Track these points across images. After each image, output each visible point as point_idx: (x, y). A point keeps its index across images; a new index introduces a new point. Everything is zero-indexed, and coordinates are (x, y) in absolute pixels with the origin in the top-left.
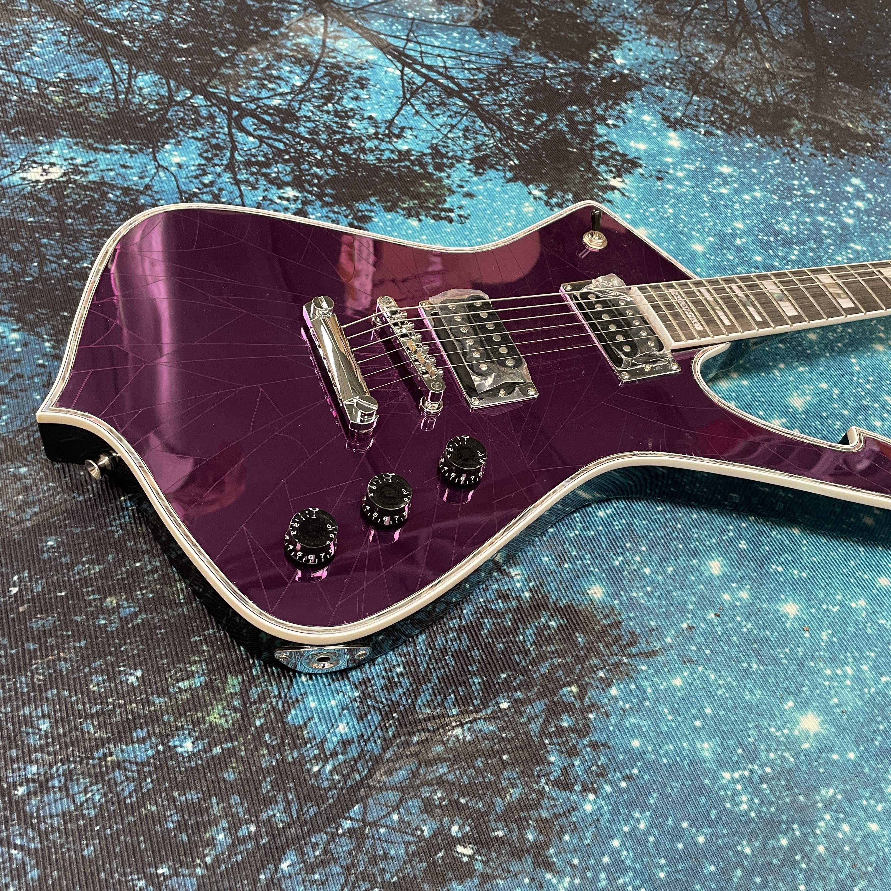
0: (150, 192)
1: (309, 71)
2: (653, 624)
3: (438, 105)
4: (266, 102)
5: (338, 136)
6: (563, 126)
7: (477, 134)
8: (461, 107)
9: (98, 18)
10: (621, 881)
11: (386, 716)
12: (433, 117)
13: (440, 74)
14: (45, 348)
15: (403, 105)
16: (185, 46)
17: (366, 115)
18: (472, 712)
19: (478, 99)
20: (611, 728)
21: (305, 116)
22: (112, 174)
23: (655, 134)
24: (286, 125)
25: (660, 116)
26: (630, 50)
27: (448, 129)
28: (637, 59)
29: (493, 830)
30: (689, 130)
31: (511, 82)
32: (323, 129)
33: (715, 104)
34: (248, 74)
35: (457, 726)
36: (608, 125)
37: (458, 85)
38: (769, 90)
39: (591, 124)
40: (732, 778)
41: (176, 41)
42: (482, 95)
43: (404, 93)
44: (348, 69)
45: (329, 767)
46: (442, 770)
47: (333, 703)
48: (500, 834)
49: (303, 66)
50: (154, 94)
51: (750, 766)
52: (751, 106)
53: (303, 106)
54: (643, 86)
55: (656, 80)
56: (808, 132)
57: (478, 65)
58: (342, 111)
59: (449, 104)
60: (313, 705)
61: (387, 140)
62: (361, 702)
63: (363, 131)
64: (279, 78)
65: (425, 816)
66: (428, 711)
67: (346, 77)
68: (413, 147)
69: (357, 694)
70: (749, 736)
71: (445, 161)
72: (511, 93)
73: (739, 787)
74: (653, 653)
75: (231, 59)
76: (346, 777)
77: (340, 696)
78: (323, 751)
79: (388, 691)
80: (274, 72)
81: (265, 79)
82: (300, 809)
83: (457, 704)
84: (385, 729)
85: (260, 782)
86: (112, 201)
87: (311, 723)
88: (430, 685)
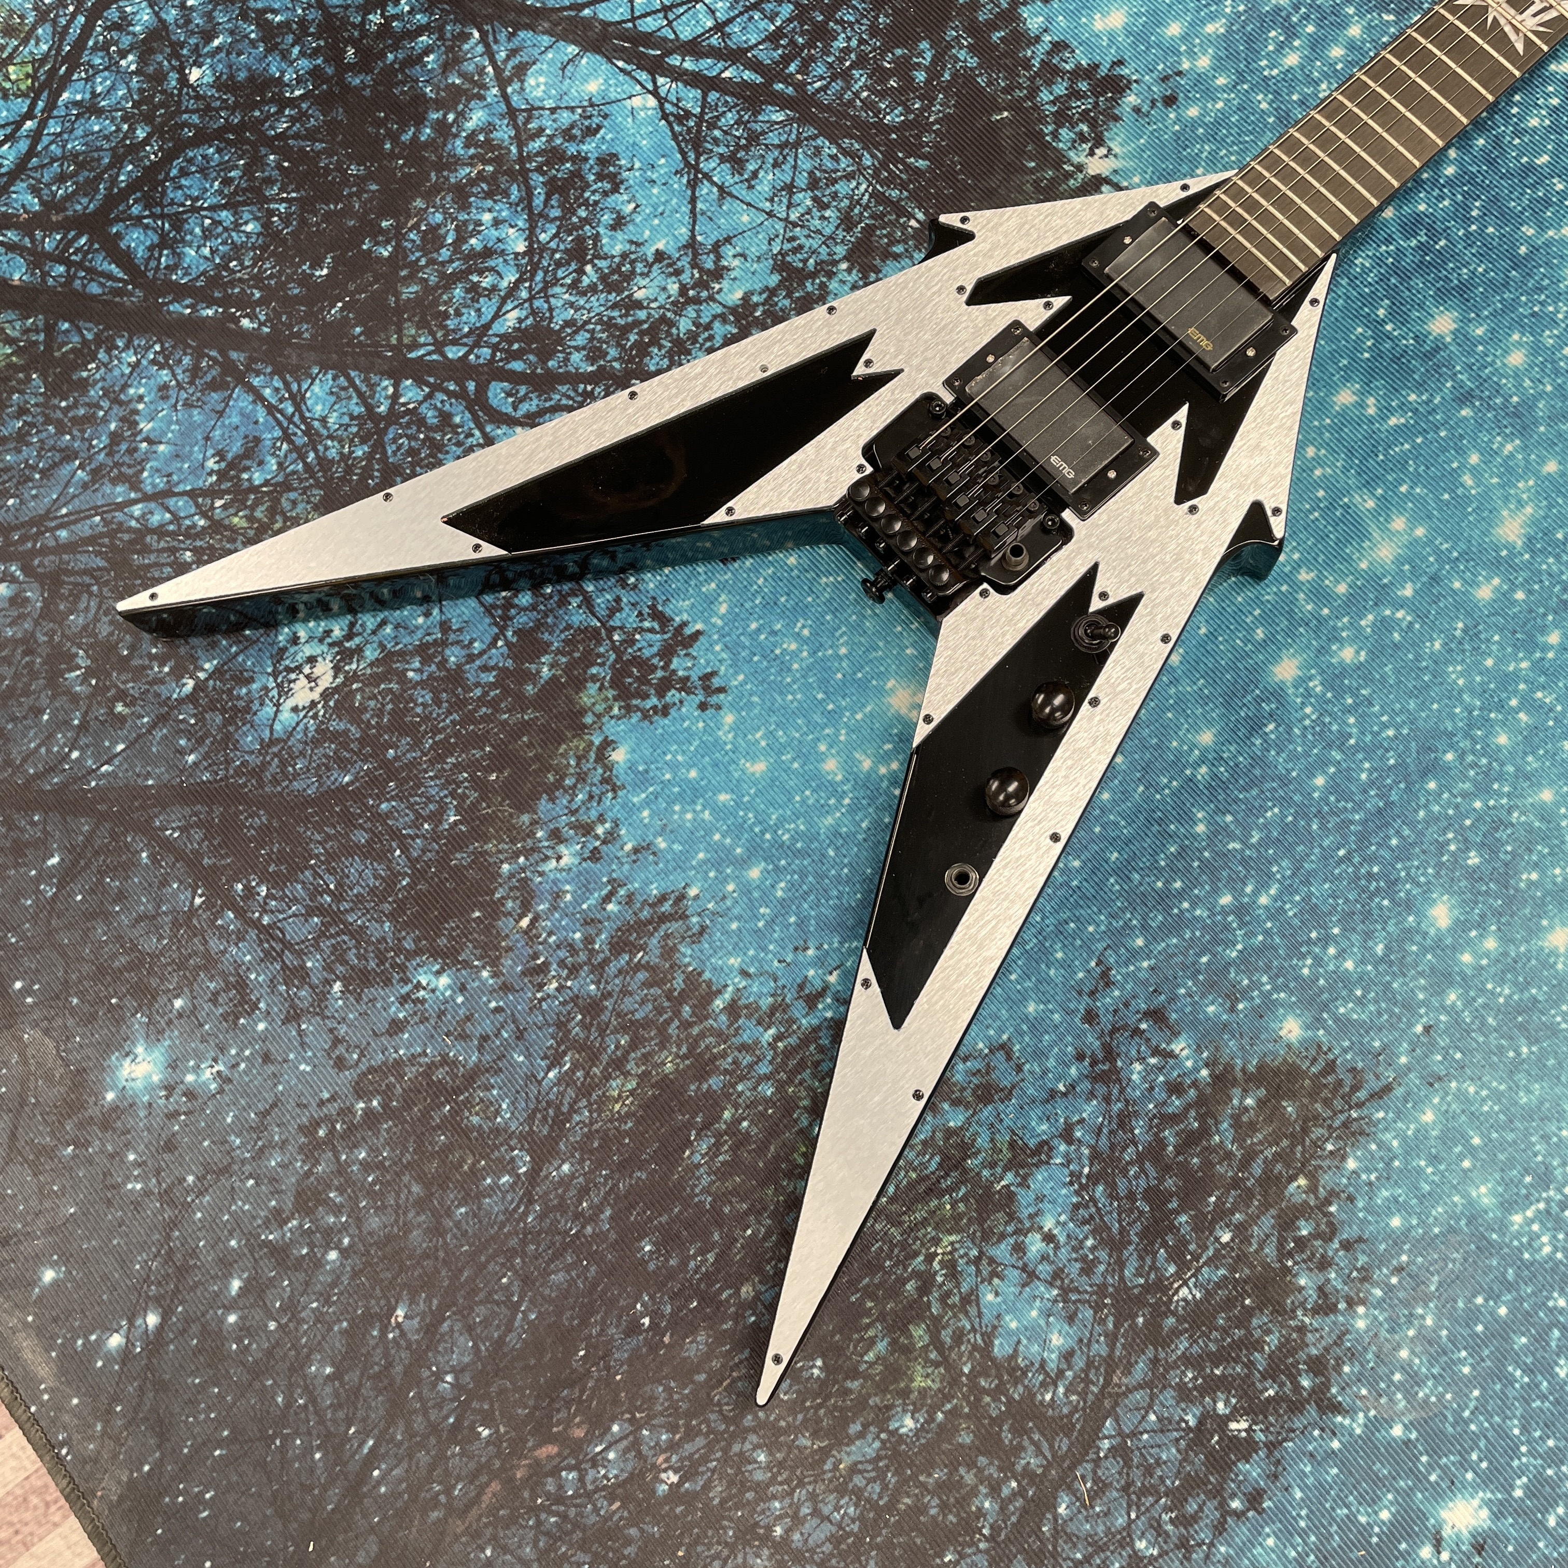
0: (451, 637)
1: (521, 200)
2: (1377, 1044)
3: (746, 148)
4: (499, 328)
5: (633, 337)
6: (966, 53)
7: (835, 181)
8: (784, 124)
9: (180, 292)
10: (1421, 1394)
11: (1098, 1307)
12: (751, 187)
13: (717, 54)
14: (486, 980)
15: (693, 185)
16: (325, 271)
17: (650, 251)
18: (1191, 1261)
19: (804, 84)
20: (1361, 1215)
21: (568, 323)
22: (388, 630)
24: (551, 364)
27: (785, 201)
29: (1262, 1392)
32: (604, 336)
34: (442, 275)
35: (1180, 1287)
37: (756, 66)
39: (1012, 14)
40: (1525, 1218)
41: (307, 267)
42: (804, 69)
43: (684, 154)
44: (573, 149)
45: (1061, 1390)
46: (1183, 1345)
47: (1034, 1313)
48: (1271, 1392)
49: (506, 194)
50: (346, 420)
51: (1544, 1195)
53: (552, 300)
58: (613, 272)
59: (763, 133)
60: (1014, 1325)
61: (704, 294)
62: (1065, 1301)
63: (662, 298)
64: (488, 253)
65: (1183, 1405)
66: (1142, 1281)
67: (579, 173)
68: (748, 286)
69: (1055, 1292)
70: (1535, 1155)
71: (809, 288)
72: (851, 24)
73: (1535, 1227)
74: (1388, 1089)
75: (399, 254)
76: (1083, 1395)
77: (1038, 1303)
78: (1047, 1374)
79: (1088, 1275)
80: (473, 241)
81: (469, 271)
82: (1051, 1447)
83: (1170, 1259)
84: (1102, 1322)
85: (998, 1435)
86: (417, 683)
87: (1021, 1348)
88: (1131, 1248)
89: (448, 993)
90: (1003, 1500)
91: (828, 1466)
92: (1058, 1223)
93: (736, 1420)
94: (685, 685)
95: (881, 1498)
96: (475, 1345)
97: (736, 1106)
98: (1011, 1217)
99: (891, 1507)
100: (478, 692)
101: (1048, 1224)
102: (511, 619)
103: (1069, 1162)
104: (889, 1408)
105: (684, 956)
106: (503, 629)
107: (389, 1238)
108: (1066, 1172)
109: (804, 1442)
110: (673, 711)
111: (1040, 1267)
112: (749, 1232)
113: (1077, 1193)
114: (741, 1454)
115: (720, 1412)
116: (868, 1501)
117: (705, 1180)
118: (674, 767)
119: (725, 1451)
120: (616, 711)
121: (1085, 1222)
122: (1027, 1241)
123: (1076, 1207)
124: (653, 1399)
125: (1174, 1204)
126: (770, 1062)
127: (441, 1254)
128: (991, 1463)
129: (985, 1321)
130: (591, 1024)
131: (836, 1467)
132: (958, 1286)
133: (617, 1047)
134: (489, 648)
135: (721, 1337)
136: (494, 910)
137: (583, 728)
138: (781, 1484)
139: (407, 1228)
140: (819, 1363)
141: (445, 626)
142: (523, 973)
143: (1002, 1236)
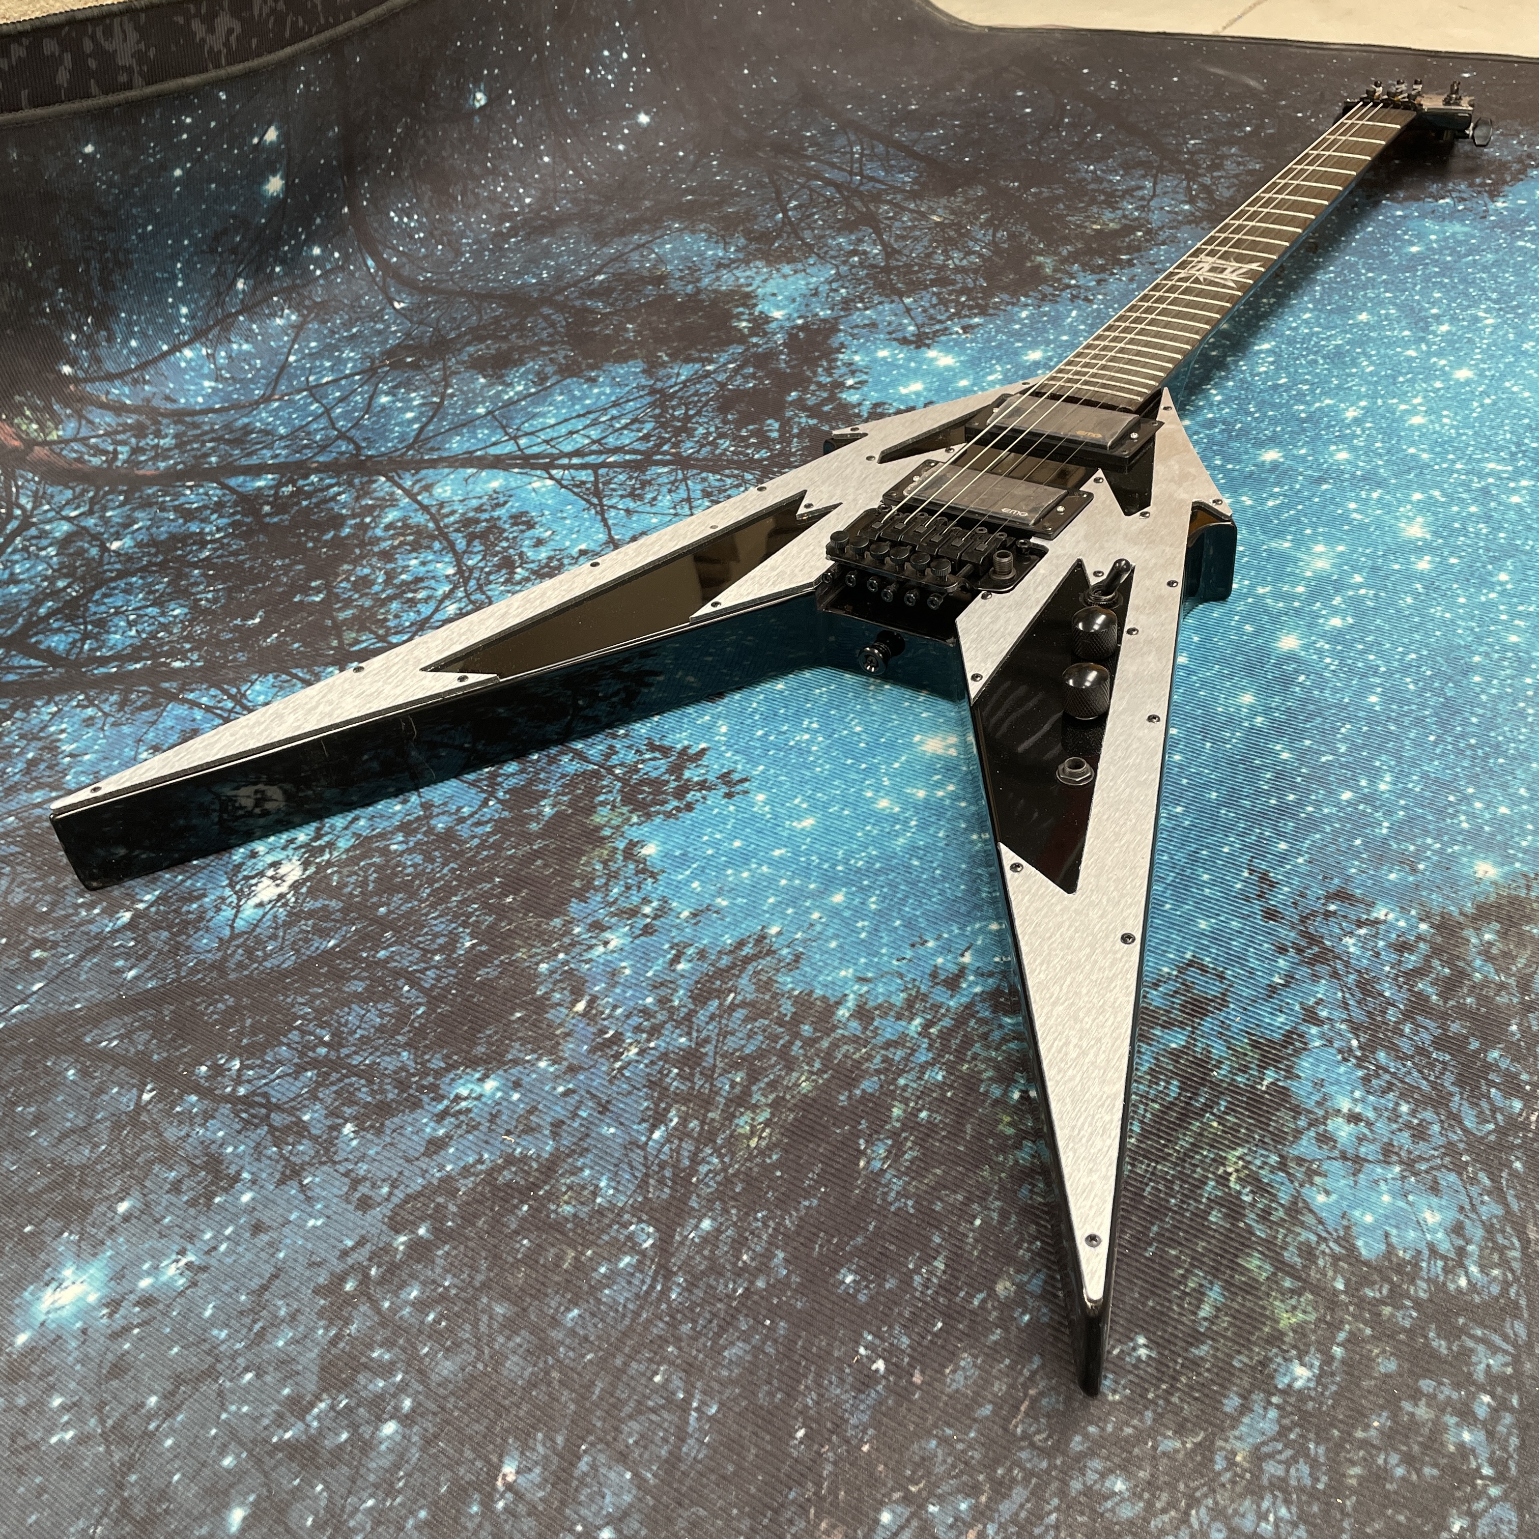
0: (436, 811)
1: (444, 548)
3: (643, 487)
4: (440, 615)
6: (804, 420)
7: (725, 489)
8: (669, 473)
11: (1459, 1169)
12: (653, 505)
13: (600, 453)
14: (546, 1071)
15: (602, 513)
16: (257, 620)
17: (575, 552)
19: (678, 454)
22: (362, 822)
23: (913, 364)
25: (894, 343)
26: (774, 295)
27: (686, 507)
28: (794, 301)
30: (943, 338)
31: (691, 412)
33: (934, 294)
34: (375, 600)
36: (851, 387)
37: (635, 452)
38: (971, 244)
39: (832, 398)
41: (238, 622)
42: (676, 445)
43: (588, 501)
44: (486, 516)
45: (1474, 1269)
47: (1386, 1198)
49: (429, 548)
52: (976, 272)
53: (489, 592)
54: (837, 324)
55: (842, 309)
56: (1064, 261)
57: (630, 416)
58: (543, 566)
59: (653, 479)
60: (1369, 1219)
62: (1413, 1174)
64: (418, 580)
66: (1491, 1126)
67: (495, 526)
72: (706, 423)
75: (332, 597)
76: (1505, 1263)
77: (1383, 1187)
78: (1445, 1258)
79: (1424, 1140)
80: (404, 577)
81: (404, 592)
82: (1505, 1338)
83: (1507, 1095)
84: (1474, 1180)
85: (1427, 1345)
86: (403, 852)
87: (1394, 1240)
88: (1457, 1098)
89: (499, 1094)
90: (1484, 1423)
91: (1220, 1464)
92: (1355, 1101)
93: (1061, 1447)
94: (703, 785)
95: (1317, 1480)
96: (636, 1475)
97: (906, 1101)
98: (1297, 1111)
99: (1337, 1487)
100: (476, 841)
101: (1345, 1105)
102: (500, 784)
103: (1331, 1042)
104: (1264, 1363)
105: (785, 984)
106: (492, 794)
107: (471, 1381)
108: (1334, 1051)
109: (1170, 1444)
110: (698, 806)
111: (1363, 1150)
112: (978, 1222)
113: (1359, 1066)
114: (1088, 1491)
115: (1032, 1445)
116: (1301, 1489)
117: (897, 1184)
118: (716, 844)
119: (1062, 1494)
120: (635, 819)
121: (1384, 1092)
122: (1329, 1128)
123: (1366, 1080)
124: (926, 1461)
125: (1475, 1045)
126: (928, 1050)
127: (555, 1374)
128: (1441, 1383)
129: (1331, 1224)
130: (693, 1075)
131: (1231, 1463)
132: (1274, 1198)
133: (733, 1085)
134: (479, 809)
135: (993, 1353)
136: (541, 1005)
137: (603, 841)
138: (1164, 1511)
139: (498, 1360)
140: (1141, 1340)
141: (427, 806)
142: (592, 1051)
143: (1298, 1133)
